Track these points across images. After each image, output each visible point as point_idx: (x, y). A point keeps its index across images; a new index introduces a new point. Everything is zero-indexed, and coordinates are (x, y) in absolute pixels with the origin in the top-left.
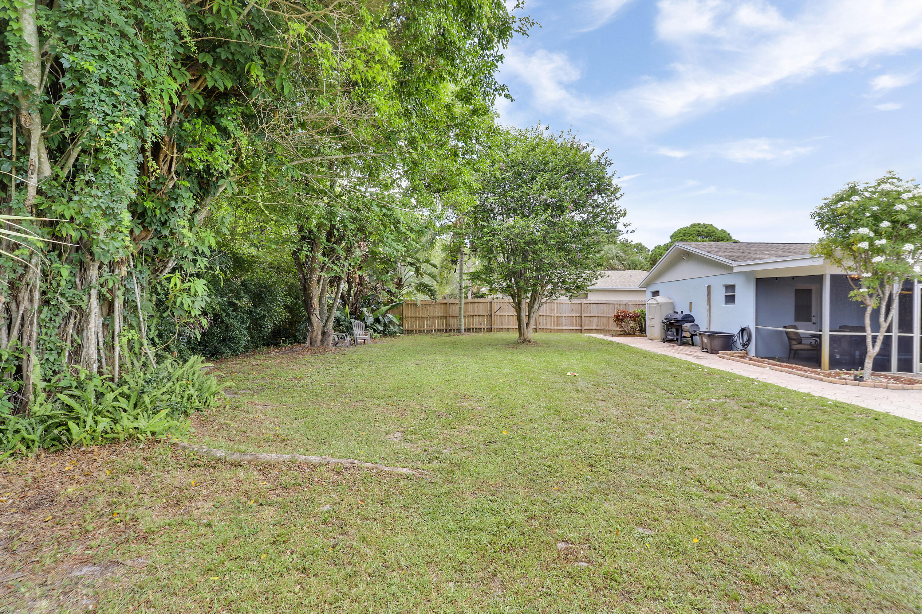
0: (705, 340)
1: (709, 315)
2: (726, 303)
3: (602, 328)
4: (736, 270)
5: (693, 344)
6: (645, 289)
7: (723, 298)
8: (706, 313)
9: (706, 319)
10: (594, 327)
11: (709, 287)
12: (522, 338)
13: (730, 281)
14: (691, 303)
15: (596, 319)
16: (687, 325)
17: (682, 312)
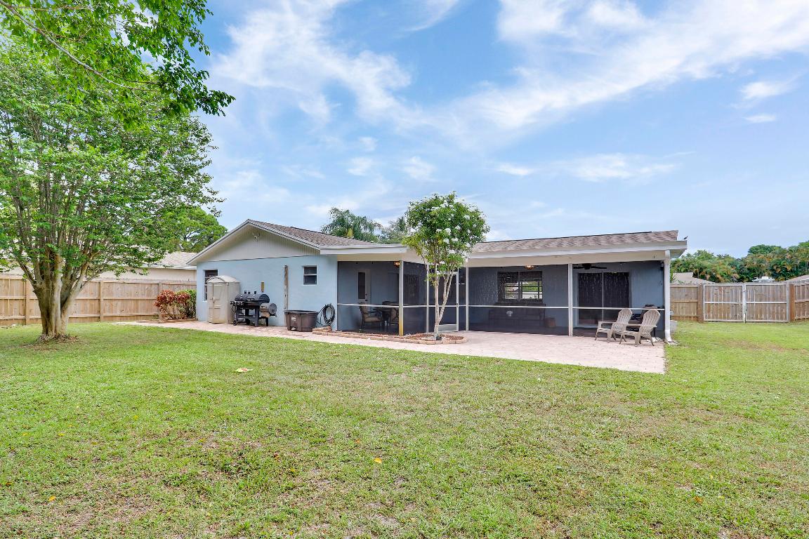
0: (293, 319)
1: (286, 296)
2: (306, 282)
3: (129, 314)
4: (322, 252)
5: (267, 325)
6: (195, 268)
7: (302, 279)
8: (283, 293)
9: (283, 298)
10: (118, 313)
11: (286, 267)
12: (52, 334)
13: (310, 262)
14: (263, 283)
15: (120, 303)
16: (265, 305)
17: (255, 293)
